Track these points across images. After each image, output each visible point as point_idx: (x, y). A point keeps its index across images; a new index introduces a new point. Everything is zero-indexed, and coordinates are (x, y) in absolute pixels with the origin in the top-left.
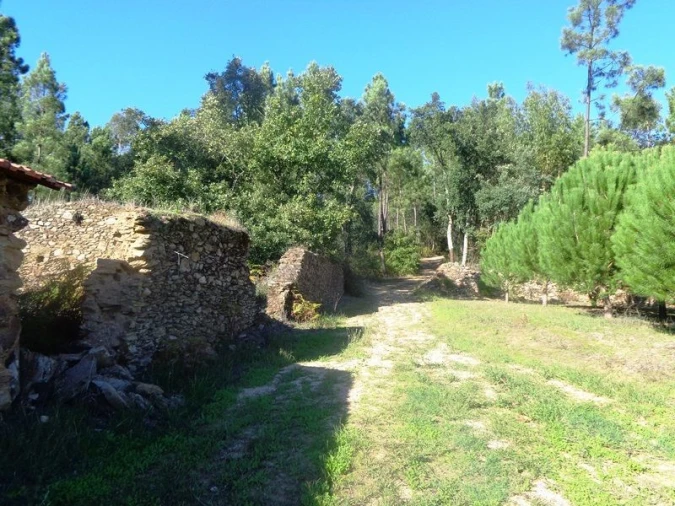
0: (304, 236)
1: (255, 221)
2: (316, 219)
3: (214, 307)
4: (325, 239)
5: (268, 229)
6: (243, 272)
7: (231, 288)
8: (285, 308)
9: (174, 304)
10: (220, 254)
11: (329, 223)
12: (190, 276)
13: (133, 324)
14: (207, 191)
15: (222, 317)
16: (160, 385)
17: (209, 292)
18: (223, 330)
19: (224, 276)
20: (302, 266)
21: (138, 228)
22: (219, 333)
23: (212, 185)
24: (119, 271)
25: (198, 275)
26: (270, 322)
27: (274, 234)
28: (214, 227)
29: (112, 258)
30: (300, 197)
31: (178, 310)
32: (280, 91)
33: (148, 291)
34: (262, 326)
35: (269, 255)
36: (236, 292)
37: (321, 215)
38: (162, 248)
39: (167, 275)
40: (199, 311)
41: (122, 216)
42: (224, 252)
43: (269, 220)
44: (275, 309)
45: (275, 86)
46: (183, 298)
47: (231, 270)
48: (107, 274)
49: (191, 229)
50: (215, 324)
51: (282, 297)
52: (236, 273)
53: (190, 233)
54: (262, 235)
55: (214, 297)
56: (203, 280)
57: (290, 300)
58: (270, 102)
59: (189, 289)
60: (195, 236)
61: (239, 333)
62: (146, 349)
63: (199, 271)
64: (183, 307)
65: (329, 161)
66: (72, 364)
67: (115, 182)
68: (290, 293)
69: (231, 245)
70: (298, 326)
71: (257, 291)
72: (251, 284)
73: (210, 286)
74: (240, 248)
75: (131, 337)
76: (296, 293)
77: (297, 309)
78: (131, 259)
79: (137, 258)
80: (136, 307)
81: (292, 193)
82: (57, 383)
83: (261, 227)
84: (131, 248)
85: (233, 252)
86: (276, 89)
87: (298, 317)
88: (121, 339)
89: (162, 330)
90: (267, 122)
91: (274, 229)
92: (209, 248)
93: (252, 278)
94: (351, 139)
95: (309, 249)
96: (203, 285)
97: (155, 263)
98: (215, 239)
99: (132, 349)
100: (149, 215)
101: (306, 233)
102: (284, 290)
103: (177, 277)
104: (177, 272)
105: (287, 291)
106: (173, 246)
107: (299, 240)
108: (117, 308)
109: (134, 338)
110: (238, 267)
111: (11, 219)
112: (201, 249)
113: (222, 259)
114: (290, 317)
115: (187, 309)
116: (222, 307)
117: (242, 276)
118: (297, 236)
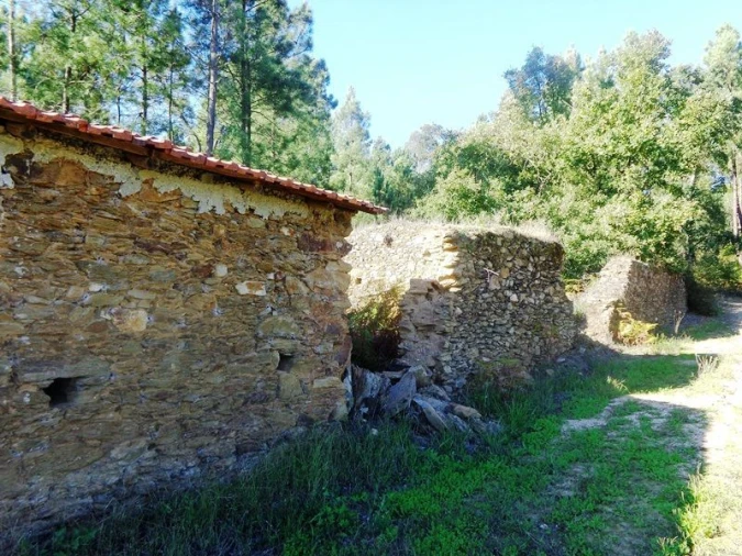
0: (630, 244)
1: (567, 229)
2: (643, 221)
3: (528, 327)
4: (658, 245)
5: (583, 238)
6: (558, 288)
7: (545, 306)
8: (611, 329)
9: (485, 324)
10: (531, 269)
11: (663, 225)
12: (500, 294)
13: (447, 345)
14: (511, 201)
15: (536, 339)
16: (477, 408)
17: (521, 311)
18: (538, 353)
19: (537, 293)
20: (630, 278)
21: (447, 246)
22: (535, 356)
23: (516, 193)
24: (430, 290)
25: (508, 293)
26: (591, 345)
27: (591, 242)
28: (523, 240)
29: (423, 278)
30: (622, 196)
31: (490, 330)
32: (590, 73)
33: (459, 311)
34: (583, 350)
35: (587, 267)
36: (550, 311)
37: (650, 216)
38: (471, 265)
39: (477, 294)
40: (512, 331)
41: (430, 234)
42: (535, 266)
43: (584, 226)
44: (597, 330)
45: (582, 70)
46: (494, 318)
47: (544, 287)
48: (420, 294)
49: (499, 244)
50: (530, 345)
51: (606, 316)
52: (550, 289)
53: (498, 248)
54: (576, 245)
55: (526, 317)
56: (514, 298)
57: (615, 320)
58: (578, 89)
59: (499, 307)
60: (504, 250)
61: (557, 357)
62: (461, 370)
63: (509, 288)
64: (494, 327)
65: (659, 148)
66: (395, 381)
67: (418, 201)
68: (615, 311)
69: (543, 258)
70: (628, 350)
71: (575, 310)
72: (568, 301)
73: (522, 305)
74: (553, 261)
75: (446, 357)
76: (623, 311)
77: (625, 329)
78: (442, 278)
79: (448, 277)
80: (449, 326)
81: (611, 192)
82: (383, 398)
83: (575, 237)
84: (440, 267)
85: (546, 266)
86: (584, 73)
87: (626, 340)
88: (436, 359)
89: (475, 351)
90: (575, 113)
91: (592, 238)
92: (519, 262)
93: (568, 294)
94: (688, 116)
95: (637, 258)
96: (514, 304)
97: (464, 281)
98: (525, 252)
99: (448, 369)
100: (456, 232)
101: (631, 240)
102: (608, 307)
103: (486, 295)
104: (487, 290)
105: (612, 309)
106: (481, 262)
107: (623, 248)
108: (430, 327)
109: (448, 358)
110: (552, 283)
111: (339, 245)
112: (510, 265)
113: (534, 274)
114: (616, 339)
115: (499, 329)
116: (536, 328)
117: (556, 293)
118: (620, 243)
